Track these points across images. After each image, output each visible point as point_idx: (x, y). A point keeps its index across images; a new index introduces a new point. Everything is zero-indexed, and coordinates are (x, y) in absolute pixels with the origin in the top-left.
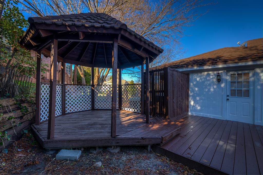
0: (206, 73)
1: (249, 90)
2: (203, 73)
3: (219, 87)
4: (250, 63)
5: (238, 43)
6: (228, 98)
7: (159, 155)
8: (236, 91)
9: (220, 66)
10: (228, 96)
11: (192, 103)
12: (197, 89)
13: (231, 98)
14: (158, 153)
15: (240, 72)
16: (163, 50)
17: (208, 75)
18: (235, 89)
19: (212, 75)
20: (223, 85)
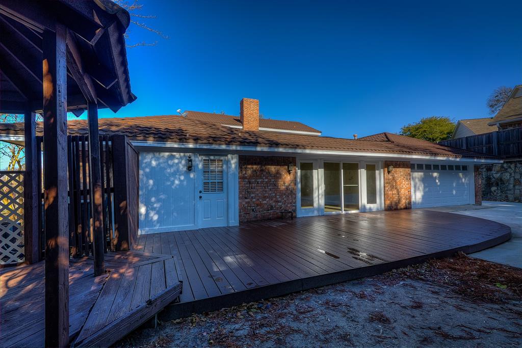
0: (167, 154)
1: (222, 182)
2: (162, 154)
3: (187, 177)
4: (224, 147)
5: (178, 111)
6: (201, 195)
7: (178, 321)
8: (210, 184)
9: (191, 146)
10: (200, 192)
11: (143, 210)
12: (151, 182)
13: (204, 195)
14: (175, 320)
15: (212, 158)
16: (136, 98)
17: (172, 157)
18: (215, 181)
19: (177, 158)
20: (192, 176)
